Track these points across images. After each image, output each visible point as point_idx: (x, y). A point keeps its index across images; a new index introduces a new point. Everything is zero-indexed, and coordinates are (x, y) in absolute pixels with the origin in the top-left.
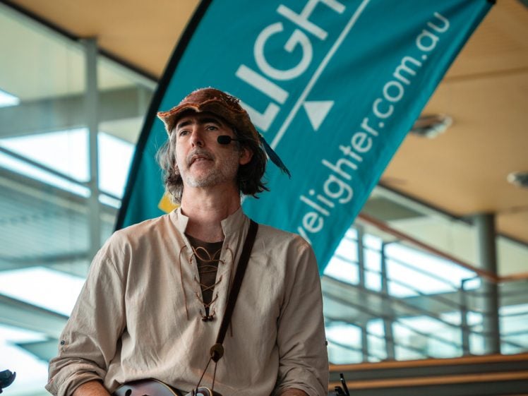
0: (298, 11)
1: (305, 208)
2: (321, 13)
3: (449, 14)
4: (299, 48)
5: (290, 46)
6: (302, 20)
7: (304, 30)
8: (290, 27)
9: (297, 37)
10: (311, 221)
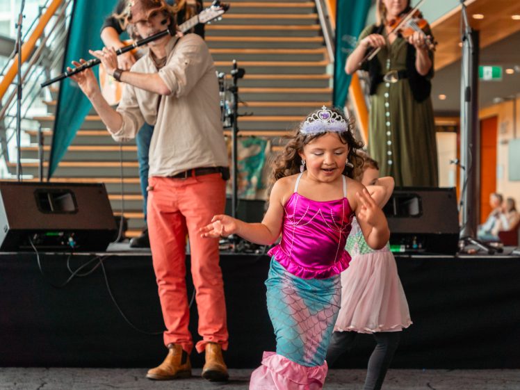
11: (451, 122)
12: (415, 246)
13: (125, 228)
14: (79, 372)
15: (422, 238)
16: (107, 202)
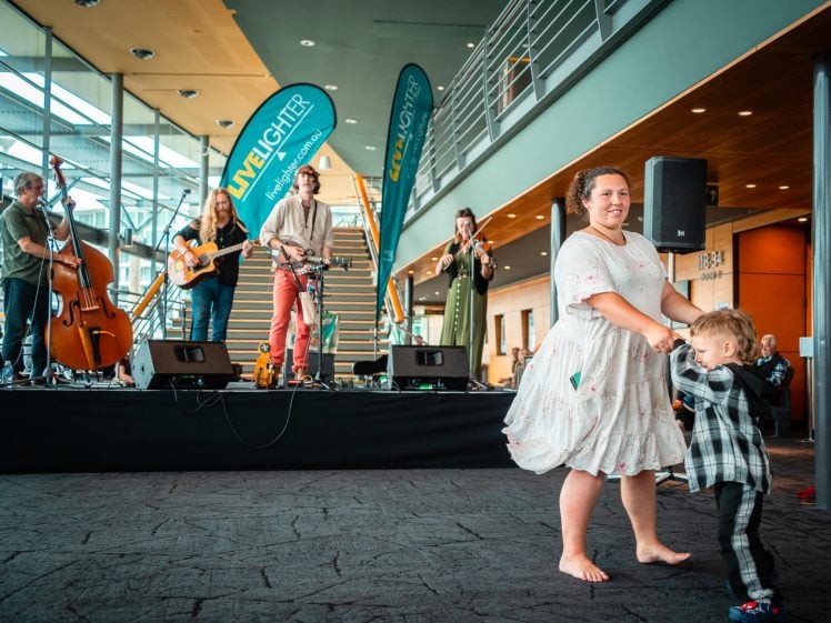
0: (277, 125)
1: (277, 184)
2: (284, 127)
3: (322, 131)
4: (277, 136)
5: (274, 135)
6: (278, 128)
7: (279, 131)
8: (275, 130)
9: (277, 133)
10: (278, 188)
11: (440, 309)
12: (439, 384)
13: (241, 372)
14: (204, 475)
15: (444, 380)
16: (227, 354)
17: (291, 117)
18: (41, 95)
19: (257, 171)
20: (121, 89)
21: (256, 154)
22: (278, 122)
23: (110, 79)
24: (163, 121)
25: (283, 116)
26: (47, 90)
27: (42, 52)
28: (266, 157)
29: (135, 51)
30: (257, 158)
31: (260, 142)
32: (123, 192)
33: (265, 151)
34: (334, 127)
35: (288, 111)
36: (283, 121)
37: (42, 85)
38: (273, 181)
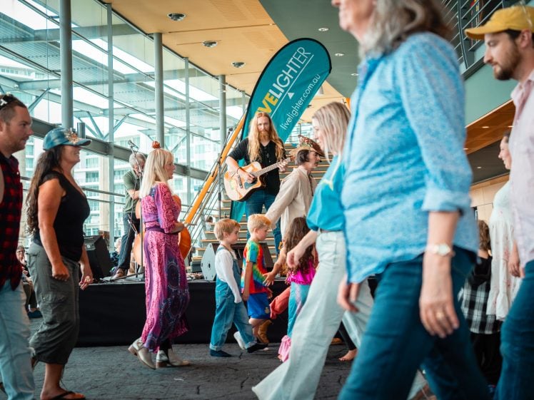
0: (287, 71)
1: (288, 117)
2: (292, 73)
3: (320, 75)
4: (287, 80)
5: (285, 80)
6: (287, 74)
7: (288, 77)
8: (285, 75)
9: (286, 78)
10: (289, 120)
17: (297, 66)
18: (106, 56)
19: (273, 107)
20: (161, 45)
21: (271, 95)
22: (287, 70)
23: (153, 38)
24: (191, 66)
25: (291, 64)
26: (109, 52)
27: (105, 22)
28: (279, 96)
29: (170, 15)
30: (272, 97)
31: (274, 85)
32: (165, 125)
33: (278, 92)
34: (330, 72)
35: (294, 60)
36: (291, 68)
37: (106, 49)
38: (285, 115)
